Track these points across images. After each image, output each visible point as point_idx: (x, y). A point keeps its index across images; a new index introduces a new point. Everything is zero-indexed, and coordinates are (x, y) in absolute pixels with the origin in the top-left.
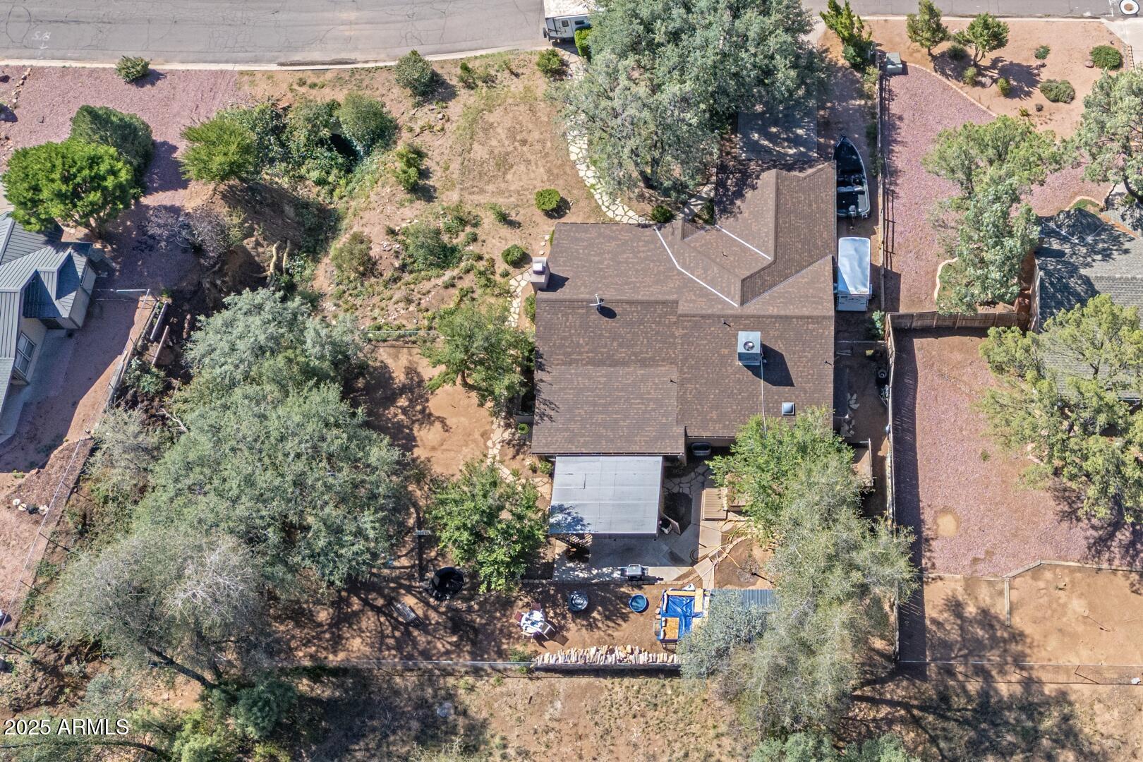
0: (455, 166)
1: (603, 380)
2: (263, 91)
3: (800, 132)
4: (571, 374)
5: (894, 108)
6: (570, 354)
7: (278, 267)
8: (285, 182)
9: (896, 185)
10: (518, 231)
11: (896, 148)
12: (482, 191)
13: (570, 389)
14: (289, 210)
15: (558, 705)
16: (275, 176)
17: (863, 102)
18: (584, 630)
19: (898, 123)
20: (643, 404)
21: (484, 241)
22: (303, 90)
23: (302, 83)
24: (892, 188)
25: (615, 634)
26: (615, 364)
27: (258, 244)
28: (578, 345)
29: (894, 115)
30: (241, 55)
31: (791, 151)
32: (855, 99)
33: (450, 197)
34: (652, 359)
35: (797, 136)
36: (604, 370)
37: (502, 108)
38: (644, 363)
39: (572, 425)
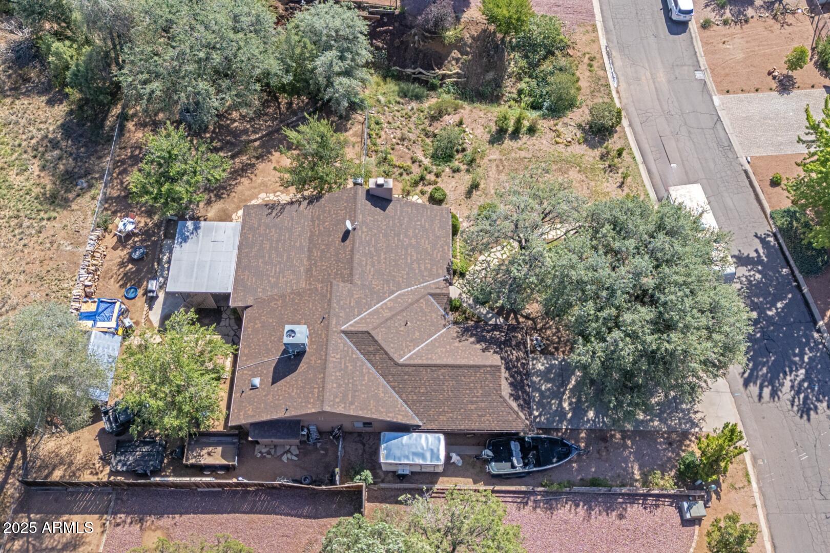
0: (523, 154)
1: (298, 244)
2: (580, 38)
3: (591, 414)
4: (304, 223)
5: (635, 510)
6: (318, 219)
7: (444, 76)
8: (512, 68)
9: (535, 508)
10: (463, 197)
11: (581, 510)
12: (499, 172)
13: (292, 224)
14: (490, 76)
15: (69, 248)
16: (514, 62)
17: (637, 477)
18: (120, 260)
19: (614, 513)
20: (275, 273)
21: (453, 177)
22: (586, 60)
23: (591, 59)
24: (530, 503)
25: (112, 280)
26: (310, 250)
27: (457, 60)
28: (324, 222)
29: (625, 509)
30: (611, 24)
31: (566, 405)
32: (640, 469)
33: (494, 153)
34: (312, 275)
35: (586, 412)
36: (306, 244)
37: (585, 179)
38: (309, 270)
39: (262, 228)
